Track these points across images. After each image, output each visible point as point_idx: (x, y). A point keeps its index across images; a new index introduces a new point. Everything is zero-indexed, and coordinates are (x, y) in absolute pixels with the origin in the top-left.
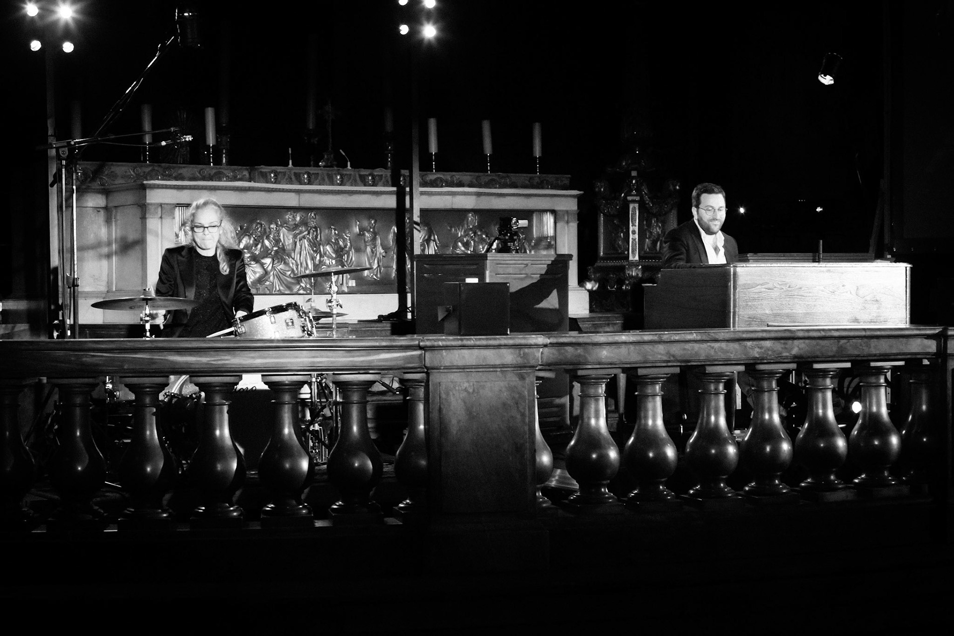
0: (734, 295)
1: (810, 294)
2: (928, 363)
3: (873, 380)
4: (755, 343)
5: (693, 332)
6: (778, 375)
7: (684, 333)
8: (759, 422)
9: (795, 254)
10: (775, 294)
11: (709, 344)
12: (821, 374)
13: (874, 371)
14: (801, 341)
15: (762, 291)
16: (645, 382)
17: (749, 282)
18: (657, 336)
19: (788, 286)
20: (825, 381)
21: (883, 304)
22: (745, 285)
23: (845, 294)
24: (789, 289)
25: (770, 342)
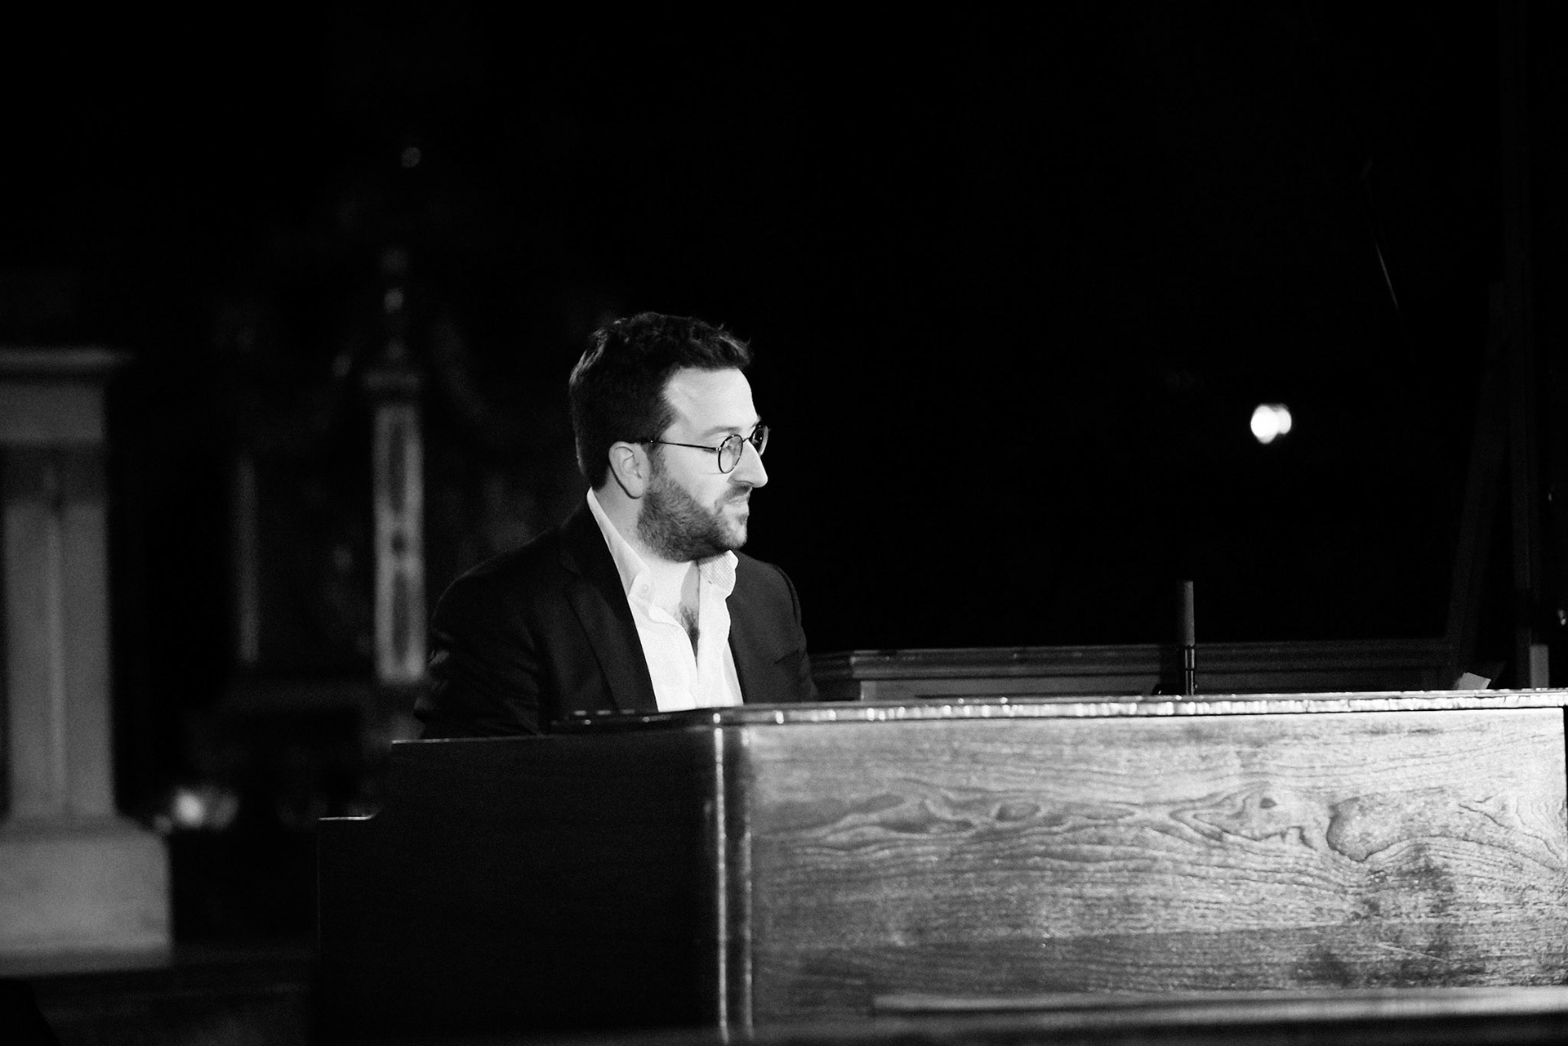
1: (1106, 850)
9: (1077, 652)
10: (927, 850)
15: (870, 837)
17: (801, 797)
19: (994, 811)
21: (1461, 888)
22: (786, 809)
23: (1274, 843)
24: (999, 825)
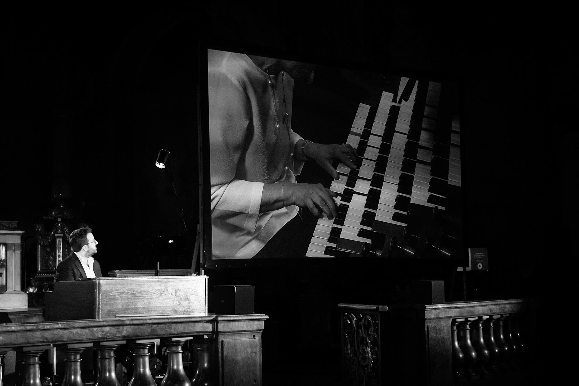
0: (99, 297)
1: (147, 296)
2: (207, 338)
3: (174, 349)
4: (99, 329)
5: (59, 323)
6: (114, 348)
7: (53, 324)
8: (103, 378)
9: (144, 270)
10: (124, 296)
11: (69, 330)
12: (142, 346)
13: (175, 343)
14: (128, 327)
15: (116, 294)
16: (29, 356)
17: (108, 289)
18: (36, 326)
19: (132, 291)
20: (145, 351)
21: (191, 301)
22: (105, 290)
23: (168, 295)
24: (133, 293)
25: (109, 328)
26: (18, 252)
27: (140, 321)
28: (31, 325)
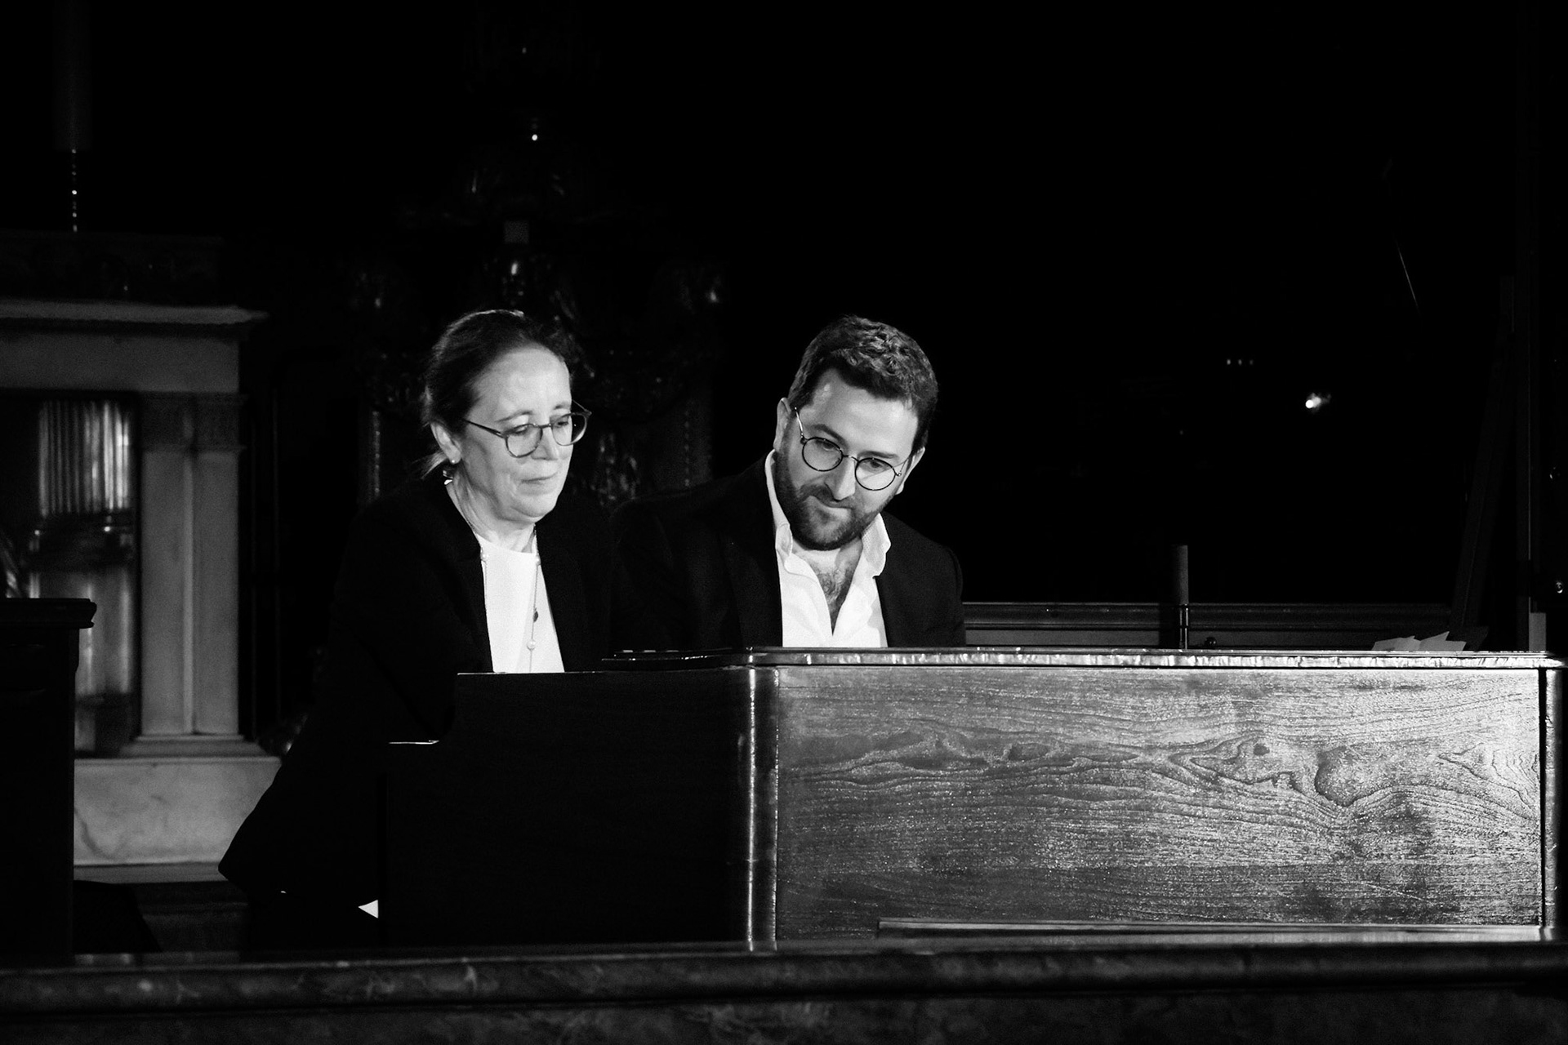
0: (762, 791)
1: (1109, 789)
4: (747, 1011)
5: (465, 960)
7: (426, 966)
10: (942, 785)
11: (538, 1015)
14: (959, 1003)
15: (890, 772)
17: (827, 733)
18: (301, 980)
19: (1006, 752)
21: (1439, 833)
22: (813, 744)
23: (1266, 787)
24: (1009, 764)
25: (819, 1006)
26: (222, 465)
27: (1044, 967)
28: (267, 972)
